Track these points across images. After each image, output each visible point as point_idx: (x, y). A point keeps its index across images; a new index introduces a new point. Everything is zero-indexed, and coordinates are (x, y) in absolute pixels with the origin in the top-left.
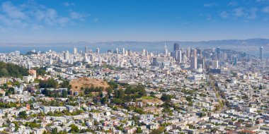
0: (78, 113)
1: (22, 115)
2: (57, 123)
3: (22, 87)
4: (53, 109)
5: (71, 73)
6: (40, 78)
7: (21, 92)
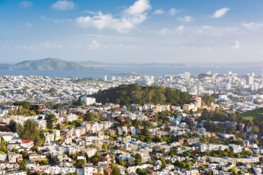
0: (245, 154)
1: (173, 151)
2: (215, 165)
3: (179, 118)
4: (213, 147)
5: (252, 103)
6: (205, 107)
7: (178, 123)
